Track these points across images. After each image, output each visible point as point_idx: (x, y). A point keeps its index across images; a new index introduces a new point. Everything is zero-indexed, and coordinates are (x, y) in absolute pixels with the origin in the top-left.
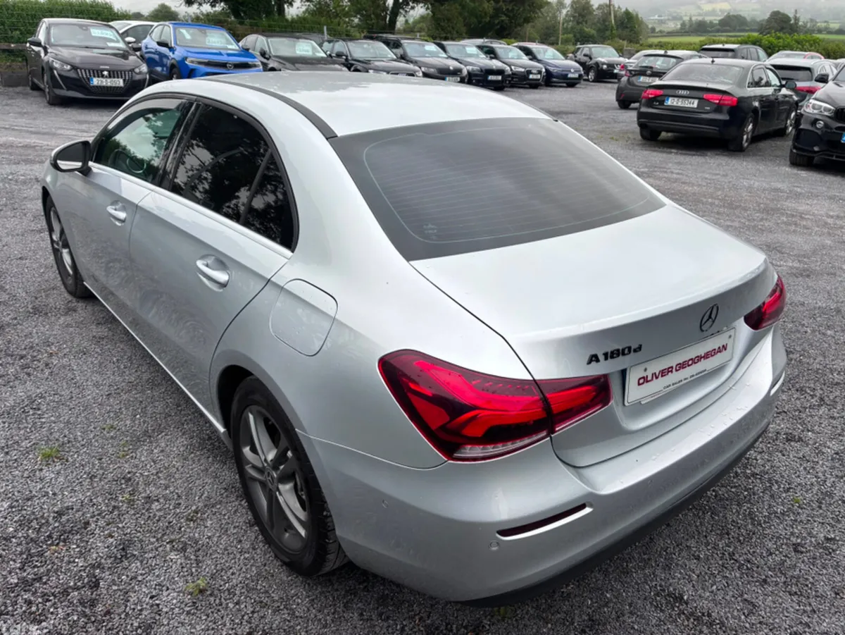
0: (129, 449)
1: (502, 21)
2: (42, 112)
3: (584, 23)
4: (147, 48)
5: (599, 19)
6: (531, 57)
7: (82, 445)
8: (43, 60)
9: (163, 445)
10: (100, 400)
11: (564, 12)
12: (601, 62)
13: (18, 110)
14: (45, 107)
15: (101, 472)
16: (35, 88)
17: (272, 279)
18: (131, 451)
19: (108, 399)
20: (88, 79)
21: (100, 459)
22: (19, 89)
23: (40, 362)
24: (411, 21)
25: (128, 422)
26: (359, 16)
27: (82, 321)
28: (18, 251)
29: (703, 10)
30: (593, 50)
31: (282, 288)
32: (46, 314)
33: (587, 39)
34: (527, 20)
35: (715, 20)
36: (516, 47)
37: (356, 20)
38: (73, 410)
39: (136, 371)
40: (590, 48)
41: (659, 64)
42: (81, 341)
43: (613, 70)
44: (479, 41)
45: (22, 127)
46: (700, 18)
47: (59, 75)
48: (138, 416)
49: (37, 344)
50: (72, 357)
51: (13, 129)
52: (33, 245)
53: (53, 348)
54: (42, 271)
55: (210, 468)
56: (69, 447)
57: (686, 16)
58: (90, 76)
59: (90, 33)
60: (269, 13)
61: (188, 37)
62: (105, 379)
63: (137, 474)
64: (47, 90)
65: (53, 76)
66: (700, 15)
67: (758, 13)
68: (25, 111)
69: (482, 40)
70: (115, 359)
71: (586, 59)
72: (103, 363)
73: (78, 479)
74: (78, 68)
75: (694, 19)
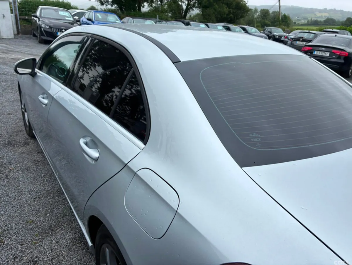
0: (39, 239)
1: (231, 17)
2: (36, 46)
3: (266, 19)
4: (82, 21)
5: (272, 17)
6: (245, 31)
7: (14, 233)
8: (37, 24)
9: (58, 237)
10: (29, 202)
11: (257, 14)
12: (276, 35)
13: (25, 44)
14: (37, 43)
15: (21, 254)
16: (34, 35)
17: (128, 164)
18: (40, 240)
19: (34, 201)
20: (56, 33)
21: (22, 245)
22: (28, 36)
23: (4, 174)
24: (192, 16)
25: (42, 219)
26: (171, 13)
27: (31, 151)
28: (9, 110)
29: (317, 15)
30: (272, 30)
31: (135, 174)
32: (14, 145)
33: (268, 26)
34: (242, 17)
35: (322, 20)
36: (239, 27)
37: (170, 15)
38: (14, 207)
39: (52, 184)
40: (271, 29)
41: (305, 36)
42: (27, 162)
43: (281, 39)
44: (223, 24)
45: (26, 51)
46: (315, 19)
47: (44, 31)
48: (48, 215)
49: (5, 163)
50: (21, 172)
51: (21, 52)
52: (17, 107)
53: (12, 167)
54: (18, 121)
55: (84, 258)
56: (7, 234)
57: (309, 18)
58: (57, 31)
59: (59, 13)
60: (135, 10)
61: (100, 17)
62: (35, 188)
63: (41, 259)
64: (39, 36)
65: (41, 31)
66: (315, 18)
67: (341, 18)
68: (28, 45)
69: (224, 24)
70: (43, 175)
71: (269, 33)
72: (36, 177)
73: (7, 259)
74: (52, 28)
75: (313, 19)
